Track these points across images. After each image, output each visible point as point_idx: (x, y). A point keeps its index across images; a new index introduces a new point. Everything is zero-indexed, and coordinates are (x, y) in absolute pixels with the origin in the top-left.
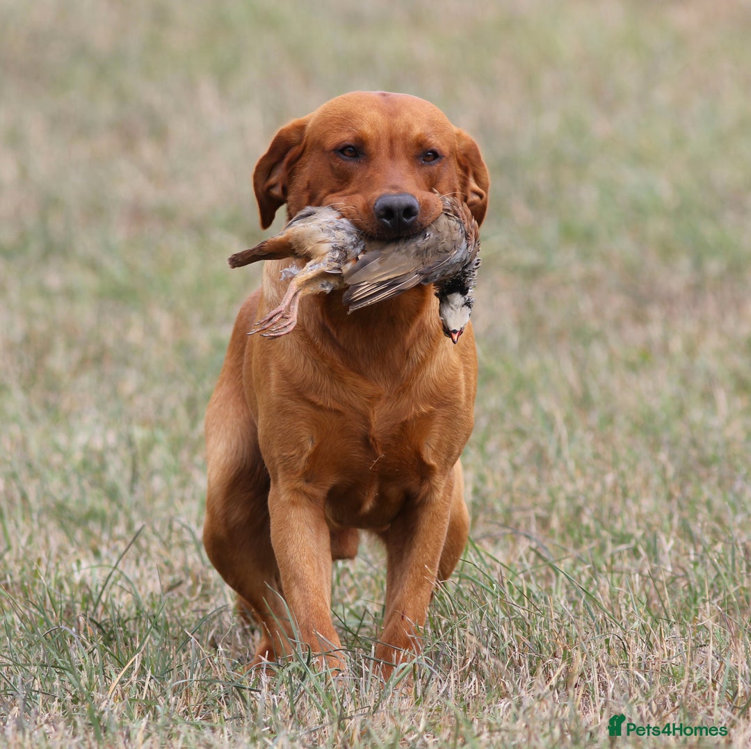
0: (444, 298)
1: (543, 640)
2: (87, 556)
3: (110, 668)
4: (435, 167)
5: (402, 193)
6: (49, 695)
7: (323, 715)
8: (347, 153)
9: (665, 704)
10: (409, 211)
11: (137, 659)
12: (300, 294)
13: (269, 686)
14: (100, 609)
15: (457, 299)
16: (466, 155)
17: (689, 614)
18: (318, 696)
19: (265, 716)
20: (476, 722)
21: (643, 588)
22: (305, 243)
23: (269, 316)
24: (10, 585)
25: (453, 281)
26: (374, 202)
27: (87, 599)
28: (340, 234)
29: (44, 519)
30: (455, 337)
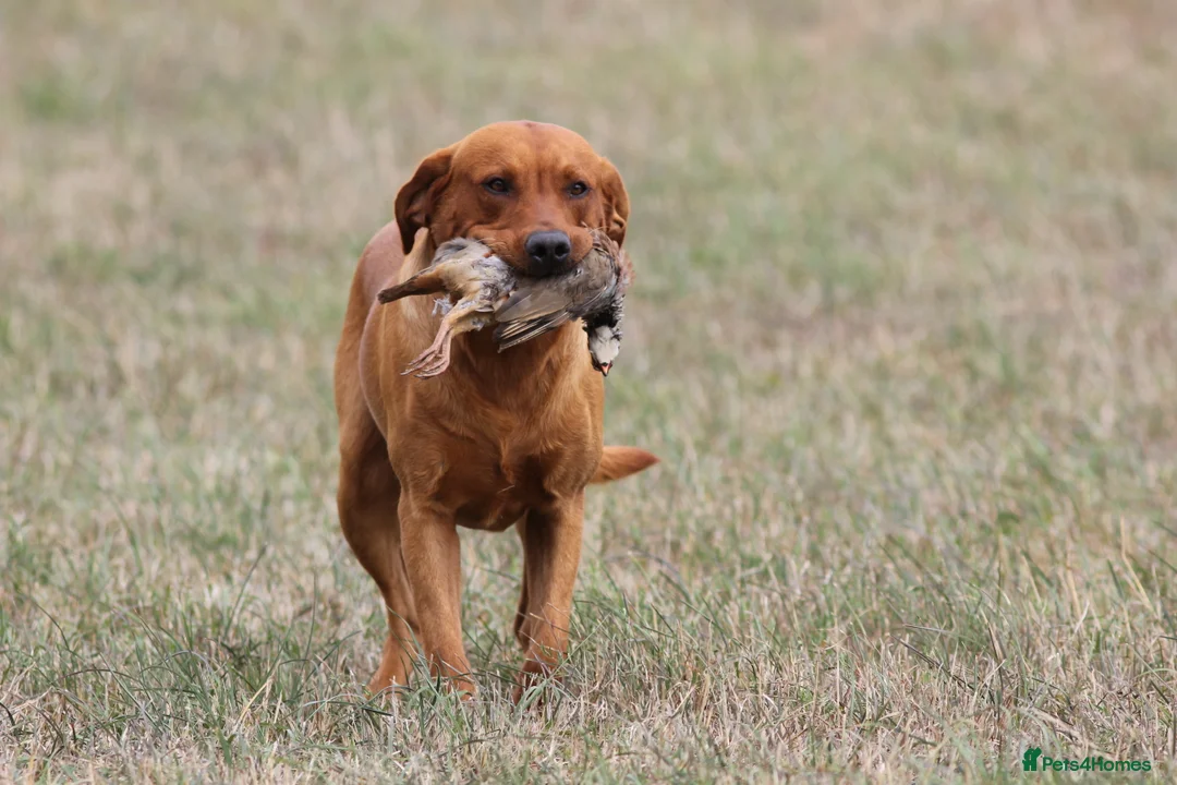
0: (592, 332)
1: (673, 663)
2: (219, 581)
3: (242, 693)
4: (582, 201)
5: (553, 230)
6: (181, 718)
7: (453, 737)
8: (494, 186)
9: (794, 727)
10: (561, 248)
11: (268, 685)
12: (452, 333)
13: (400, 710)
14: (231, 634)
15: (606, 332)
16: (610, 185)
17: (818, 637)
18: (449, 720)
19: (396, 740)
20: (606, 745)
21: (772, 612)
22: (457, 280)
23: (422, 356)
24: (142, 610)
25: (601, 314)
26: (525, 239)
27: (218, 624)
28: (490, 271)
29: (177, 543)
30: (606, 369)
